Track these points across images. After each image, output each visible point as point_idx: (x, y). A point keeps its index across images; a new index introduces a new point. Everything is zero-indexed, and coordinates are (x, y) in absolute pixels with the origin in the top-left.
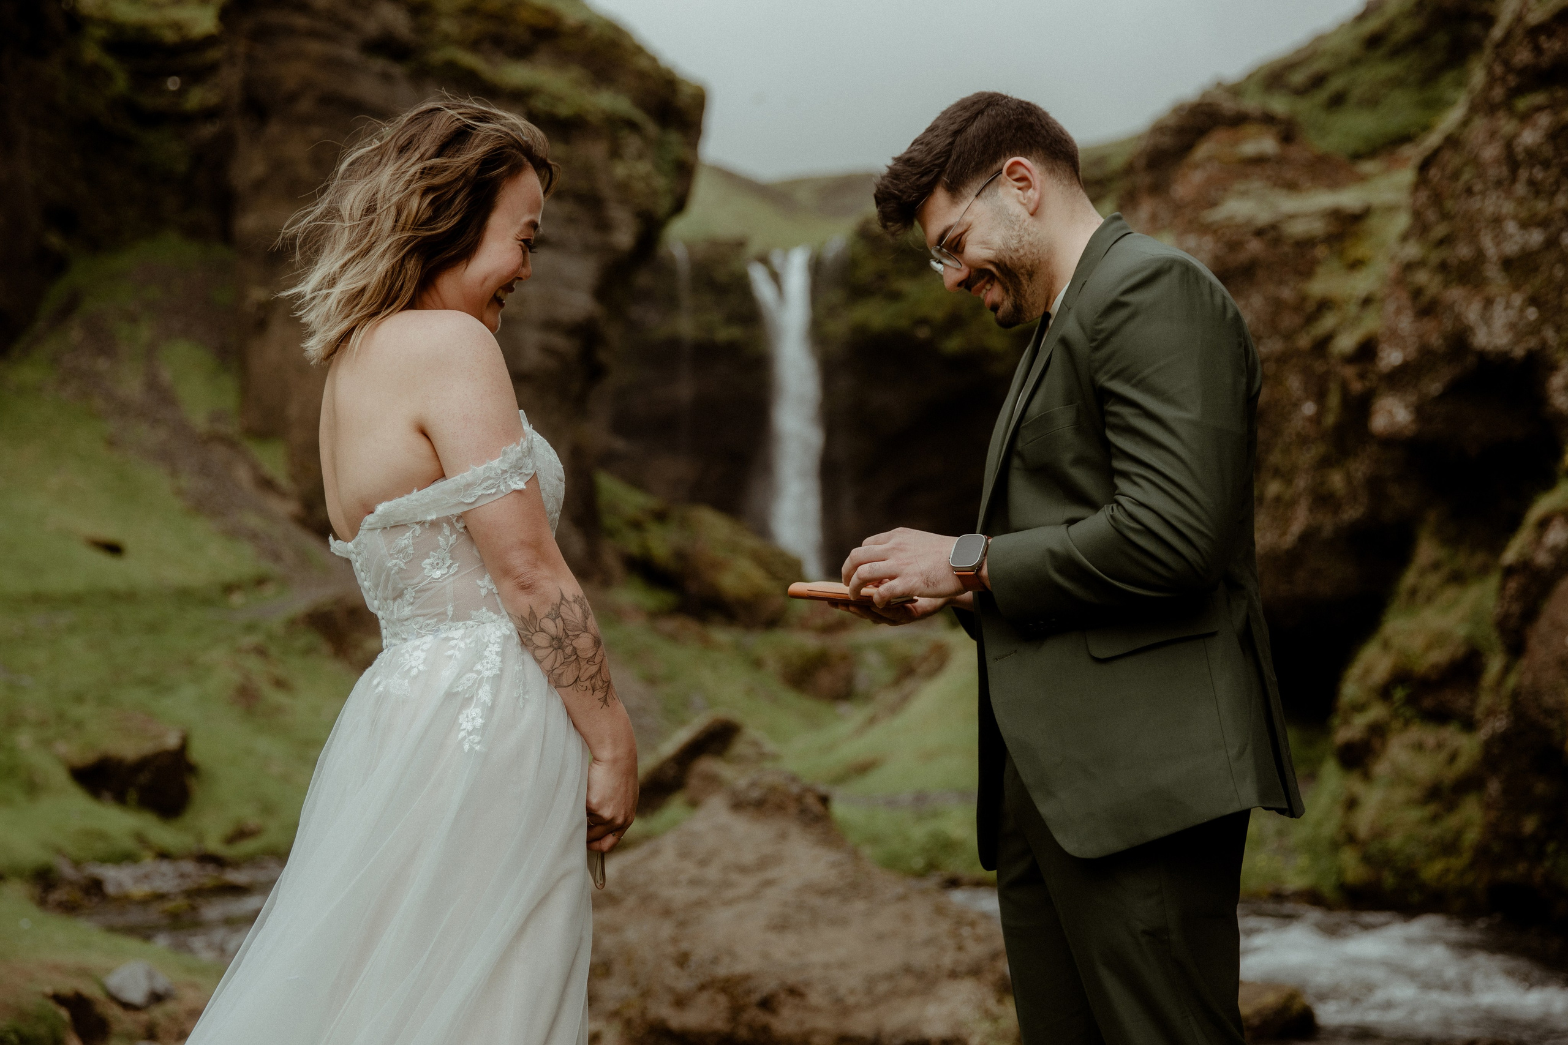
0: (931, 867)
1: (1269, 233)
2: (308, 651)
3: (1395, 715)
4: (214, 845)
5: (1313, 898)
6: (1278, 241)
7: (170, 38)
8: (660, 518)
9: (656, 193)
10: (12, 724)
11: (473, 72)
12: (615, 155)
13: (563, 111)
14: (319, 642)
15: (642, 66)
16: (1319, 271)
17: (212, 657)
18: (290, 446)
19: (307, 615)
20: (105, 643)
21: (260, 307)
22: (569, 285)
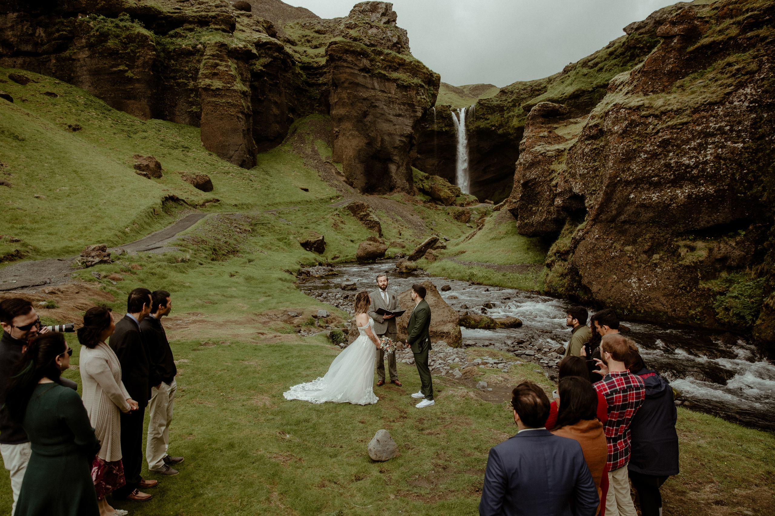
0: (470, 279)
1: (543, 154)
2: (347, 215)
3: (557, 259)
4: (330, 261)
5: (539, 293)
6: (545, 156)
7: (315, 65)
8: (427, 178)
9: (427, 102)
10: (289, 234)
11: (385, 75)
12: (418, 93)
13: (405, 84)
14: (350, 212)
15: (425, 71)
16: (553, 163)
17: (328, 217)
18: (343, 165)
19: (347, 206)
20: (306, 214)
21: (337, 132)
22: (406, 125)
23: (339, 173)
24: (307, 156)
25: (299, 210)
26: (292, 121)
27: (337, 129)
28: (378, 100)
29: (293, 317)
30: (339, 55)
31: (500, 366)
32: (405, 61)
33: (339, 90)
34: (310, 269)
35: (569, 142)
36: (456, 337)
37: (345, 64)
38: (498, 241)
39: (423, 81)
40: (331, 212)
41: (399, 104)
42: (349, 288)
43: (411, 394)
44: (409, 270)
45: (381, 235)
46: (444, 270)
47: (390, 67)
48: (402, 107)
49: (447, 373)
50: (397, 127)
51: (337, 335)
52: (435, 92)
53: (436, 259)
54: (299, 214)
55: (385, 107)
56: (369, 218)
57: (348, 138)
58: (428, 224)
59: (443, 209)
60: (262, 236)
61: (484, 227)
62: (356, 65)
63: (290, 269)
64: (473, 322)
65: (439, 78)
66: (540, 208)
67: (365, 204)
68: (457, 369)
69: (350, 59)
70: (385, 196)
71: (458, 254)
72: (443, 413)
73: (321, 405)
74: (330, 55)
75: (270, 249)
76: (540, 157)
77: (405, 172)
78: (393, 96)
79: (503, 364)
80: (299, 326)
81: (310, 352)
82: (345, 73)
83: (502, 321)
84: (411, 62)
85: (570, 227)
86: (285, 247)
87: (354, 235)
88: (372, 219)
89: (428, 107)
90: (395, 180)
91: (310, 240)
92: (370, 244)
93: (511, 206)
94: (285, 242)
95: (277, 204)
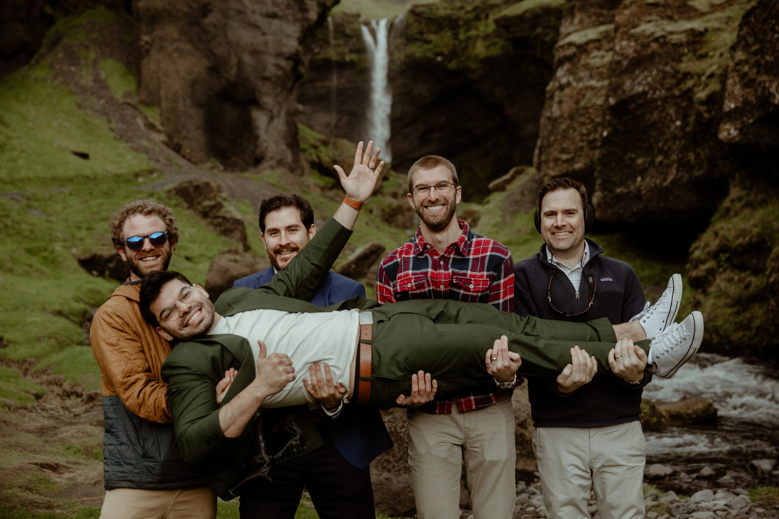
2: (176, 205)
3: (720, 266)
6: (665, 43)
8: (325, 143)
10: (51, 240)
14: (182, 201)
16: (685, 59)
18: (161, 109)
19: (175, 189)
20: (87, 201)
21: (147, 43)
22: (288, 36)
23: (151, 126)
24: (84, 90)
25: (71, 194)
26: (51, 22)
27: (146, 38)
35: (712, 16)
45: (247, 248)
50: (270, 38)
54: (73, 201)
56: (221, 213)
57: (170, 56)
63: (66, 309)
66: (659, 158)
67: (214, 185)
70: (246, 174)
75: (11, 271)
76: (654, 46)
77: (284, 128)
83: (674, 409)
85: (743, 193)
86: (45, 268)
87: (191, 246)
88: (228, 216)
89: (329, 4)
90: (265, 145)
91: (99, 253)
92: (236, 261)
93: (558, 169)
94: (45, 258)
95: (22, 180)
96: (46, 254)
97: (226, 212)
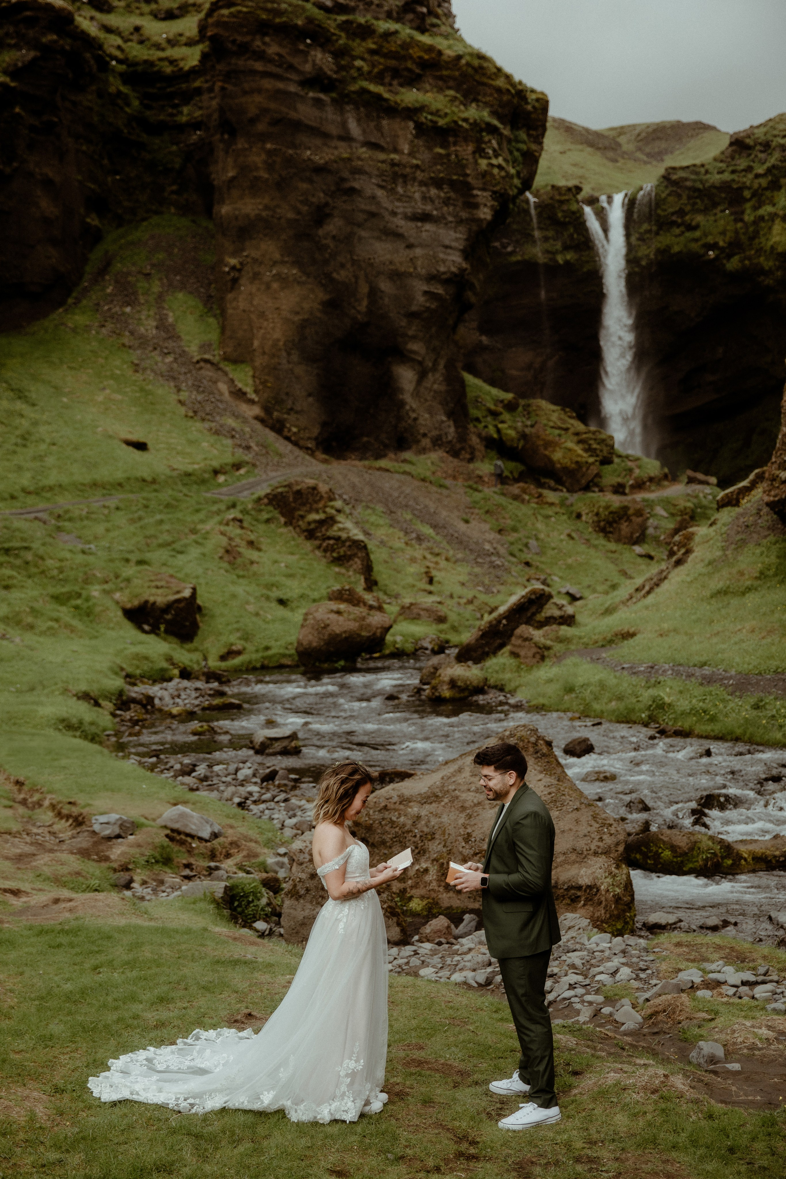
0: (653, 719)
2: (268, 521)
4: (214, 663)
7: (168, 69)
8: (511, 407)
9: (509, 176)
10: (87, 581)
11: (379, 97)
12: (480, 152)
13: (441, 122)
14: (276, 514)
15: (500, 82)
17: (208, 527)
18: (254, 369)
19: (267, 496)
20: (140, 519)
21: (233, 268)
22: (447, 247)
23: (239, 394)
24: (143, 342)
25: (118, 508)
26: (96, 237)
27: (233, 261)
28: (358, 171)
29: (109, 838)
30: (239, 39)
31: (760, 991)
32: (440, 53)
33: (241, 144)
34: (155, 690)
36: (617, 899)
37: (259, 66)
38: (735, 602)
39: (494, 113)
40: (219, 512)
41: (422, 183)
42: (278, 746)
43: (487, 1082)
44: (462, 690)
45: (371, 584)
46: (570, 690)
47: (396, 73)
48: (433, 191)
49: (597, 1013)
50: (418, 251)
51: (246, 896)
52: (534, 147)
53: (543, 658)
54: (120, 519)
55: (380, 193)
56: (333, 531)
57: (268, 287)
58: (515, 549)
59: (562, 504)
60: (7, 587)
61: (692, 557)
62: (291, 67)
63: (94, 689)
64: (667, 854)
65: (543, 104)
67: (323, 488)
68: (626, 1001)
69: (273, 49)
70: (383, 463)
71: (611, 642)
72: (592, 1143)
73: (206, 1118)
74: (213, 39)
75: (31, 627)
77: (443, 388)
78: (405, 159)
79: (769, 987)
80: (125, 868)
81: (165, 951)
82: (259, 91)
83: (757, 849)
84: (459, 57)
86: (75, 623)
87: (289, 582)
88: (344, 535)
89: (512, 192)
90: (413, 415)
91: (152, 599)
92: (339, 613)
93: (773, 493)
94: (77, 607)
95: (51, 488)
96: (79, 602)
97: (340, 530)
